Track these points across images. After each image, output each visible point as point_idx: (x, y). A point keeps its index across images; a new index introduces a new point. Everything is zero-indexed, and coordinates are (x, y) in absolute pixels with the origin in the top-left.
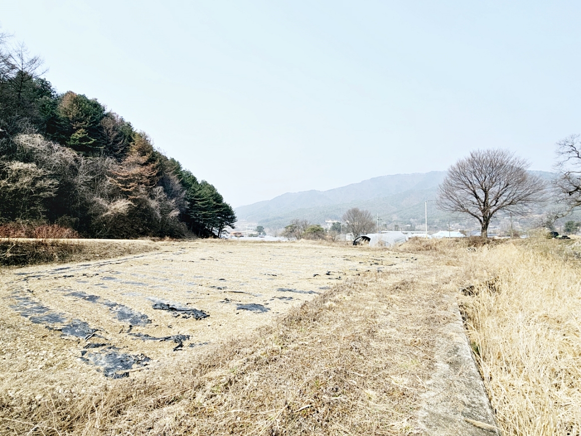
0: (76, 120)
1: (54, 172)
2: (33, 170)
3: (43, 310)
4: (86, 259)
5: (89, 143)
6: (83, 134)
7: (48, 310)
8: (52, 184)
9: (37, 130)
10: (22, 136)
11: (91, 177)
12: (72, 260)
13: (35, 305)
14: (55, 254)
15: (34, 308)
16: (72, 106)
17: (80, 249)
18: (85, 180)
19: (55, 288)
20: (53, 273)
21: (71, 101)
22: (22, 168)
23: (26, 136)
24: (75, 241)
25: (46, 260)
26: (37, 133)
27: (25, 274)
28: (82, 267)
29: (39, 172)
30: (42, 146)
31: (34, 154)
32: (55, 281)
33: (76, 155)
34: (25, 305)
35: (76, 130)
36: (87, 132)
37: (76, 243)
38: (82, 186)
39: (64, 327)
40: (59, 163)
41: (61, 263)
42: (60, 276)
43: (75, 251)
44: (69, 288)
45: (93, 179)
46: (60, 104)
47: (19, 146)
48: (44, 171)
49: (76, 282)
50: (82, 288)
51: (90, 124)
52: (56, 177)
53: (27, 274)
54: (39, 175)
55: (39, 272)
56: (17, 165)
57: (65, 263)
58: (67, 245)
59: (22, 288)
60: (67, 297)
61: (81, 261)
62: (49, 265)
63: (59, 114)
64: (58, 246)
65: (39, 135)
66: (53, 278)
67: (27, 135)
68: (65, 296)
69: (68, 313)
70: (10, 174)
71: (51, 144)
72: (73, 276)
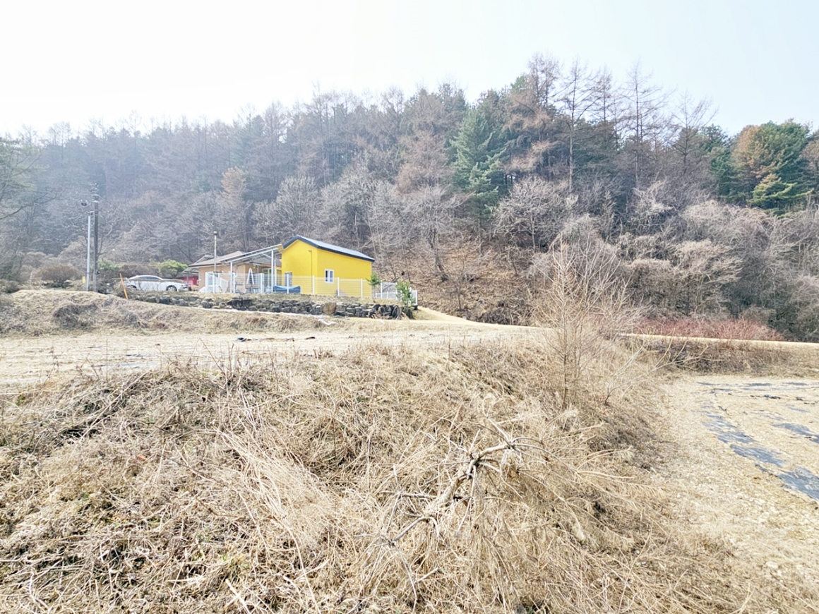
0: (760, 165)
1: (734, 247)
2: (707, 249)
3: (745, 439)
4: (796, 374)
5: (784, 192)
6: (772, 181)
7: (753, 441)
8: (733, 264)
9: (708, 196)
10: (691, 208)
11: (792, 245)
12: (772, 374)
13: (732, 430)
14: (745, 362)
15: (733, 433)
16: (752, 146)
17: (784, 357)
18: (780, 251)
19: (756, 412)
20: (747, 389)
21: (750, 139)
22: (694, 249)
23: (696, 208)
24: (775, 344)
25: (734, 369)
26: (708, 199)
27: (710, 384)
28: (790, 386)
29: (714, 250)
30: (715, 215)
31: (707, 227)
32: (752, 400)
33: (764, 214)
34: (720, 426)
35: (761, 179)
36: (779, 176)
37: (776, 349)
38: (777, 261)
39: (784, 473)
40: (740, 232)
41: (755, 376)
42: (759, 395)
43: (776, 360)
44: (777, 415)
45: (796, 248)
46: (735, 150)
47: (690, 221)
48: (722, 248)
49: (787, 408)
50: (800, 419)
51: (782, 163)
52: (737, 253)
53: (713, 385)
54: (714, 254)
55: (727, 385)
56: (689, 246)
57: (761, 376)
58: (763, 350)
59: (711, 403)
60: (777, 428)
61: (787, 377)
62: (739, 377)
63: (734, 164)
64: (749, 351)
65: (712, 201)
66: (749, 395)
67: (698, 206)
68: (775, 426)
69: (785, 453)
70: (682, 258)
71: (727, 210)
72: (779, 398)
